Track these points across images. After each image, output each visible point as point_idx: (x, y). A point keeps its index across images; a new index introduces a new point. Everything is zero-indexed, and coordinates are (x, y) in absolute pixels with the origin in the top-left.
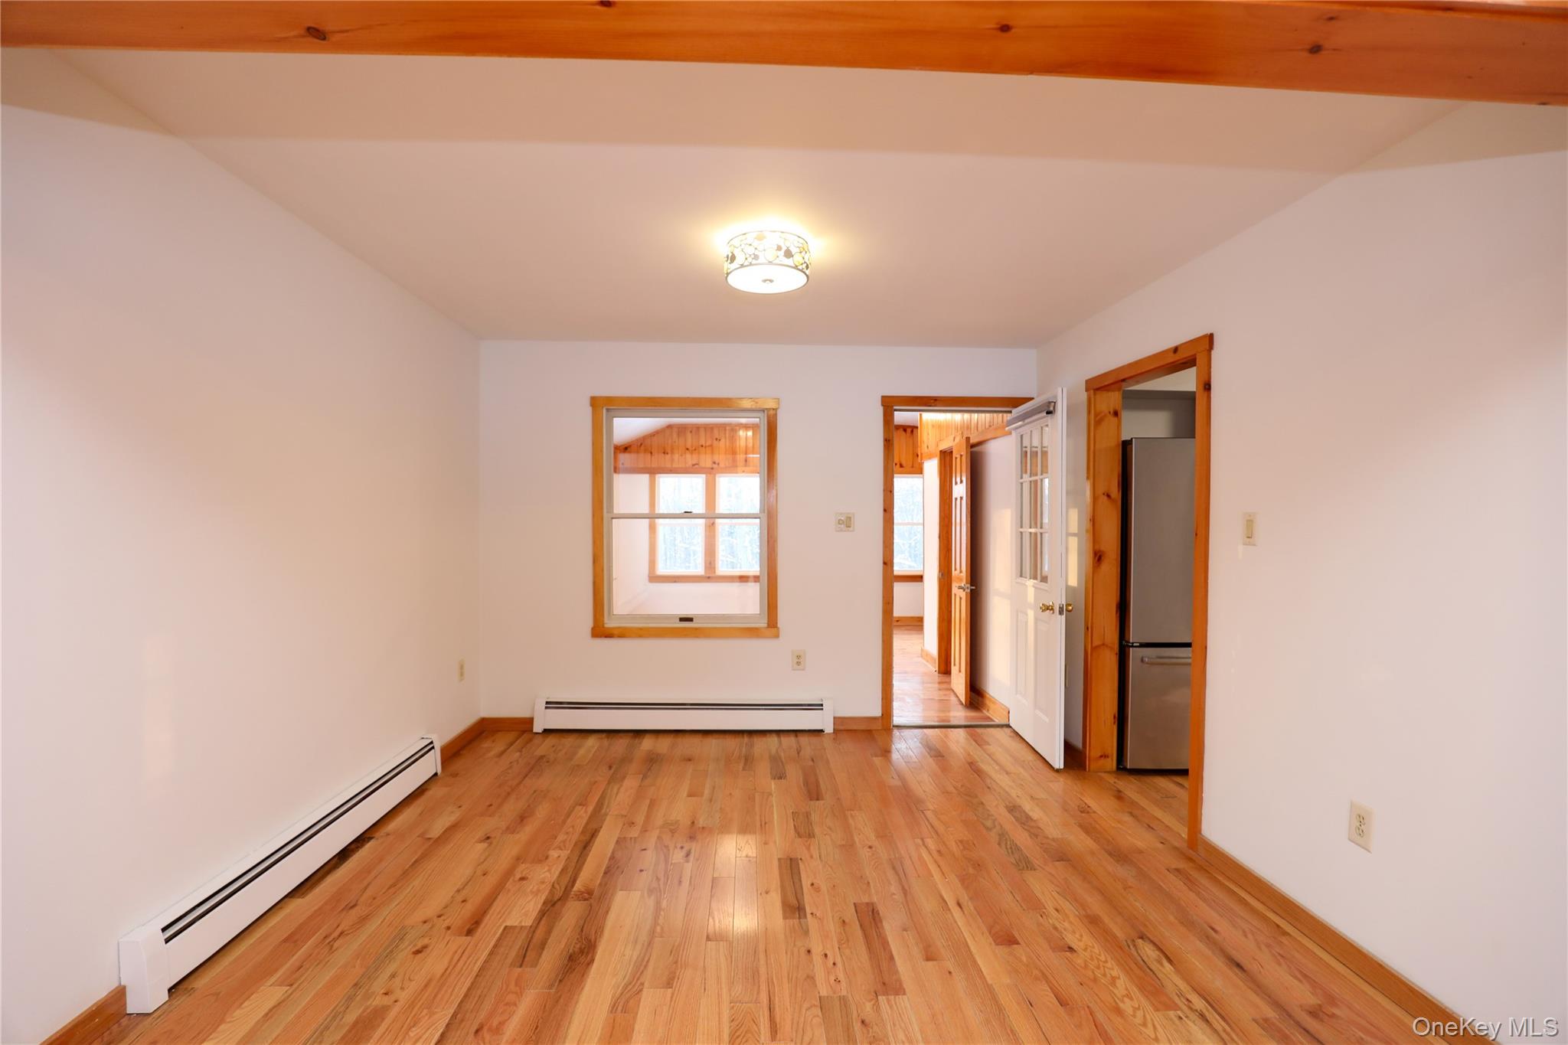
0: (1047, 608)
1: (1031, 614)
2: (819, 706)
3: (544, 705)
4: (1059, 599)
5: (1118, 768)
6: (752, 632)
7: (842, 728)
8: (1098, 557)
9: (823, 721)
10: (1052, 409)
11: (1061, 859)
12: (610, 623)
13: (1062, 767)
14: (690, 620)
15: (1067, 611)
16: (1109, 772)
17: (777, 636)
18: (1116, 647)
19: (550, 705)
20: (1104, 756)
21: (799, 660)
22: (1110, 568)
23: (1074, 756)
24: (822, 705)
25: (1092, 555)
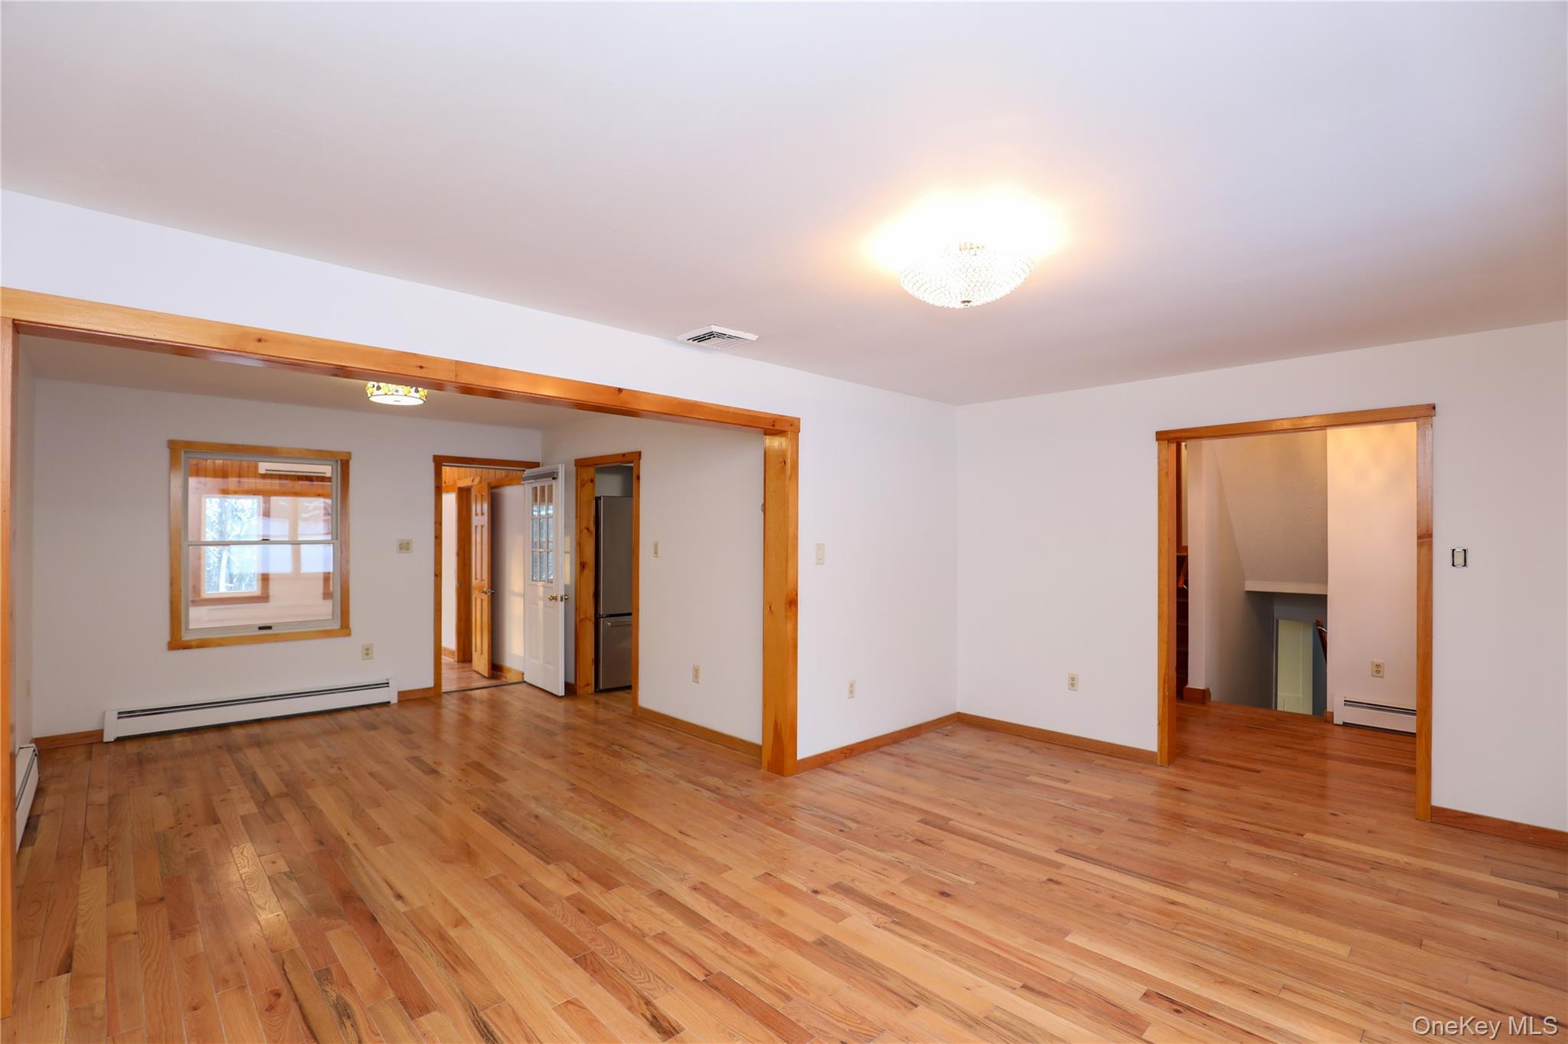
0: (554, 598)
1: (541, 603)
2: (387, 684)
3: (116, 716)
4: (561, 592)
5: (595, 691)
6: (328, 634)
7: (403, 699)
8: (583, 566)
9: (390, 695)
10: (555, 476)
11: (570, 729)
12: (186, 637)
13: (563, 694)
14: (270, 628)
15: (566, 599)
16: (591, 694)
17: (349, 635)
18: (593, 620)
19: (122, 715)
20: (588, 685)
21: (367, 652)
22: (589, 573)
23: (570, 689)
24: (388, 683)
25: (579, 564)
